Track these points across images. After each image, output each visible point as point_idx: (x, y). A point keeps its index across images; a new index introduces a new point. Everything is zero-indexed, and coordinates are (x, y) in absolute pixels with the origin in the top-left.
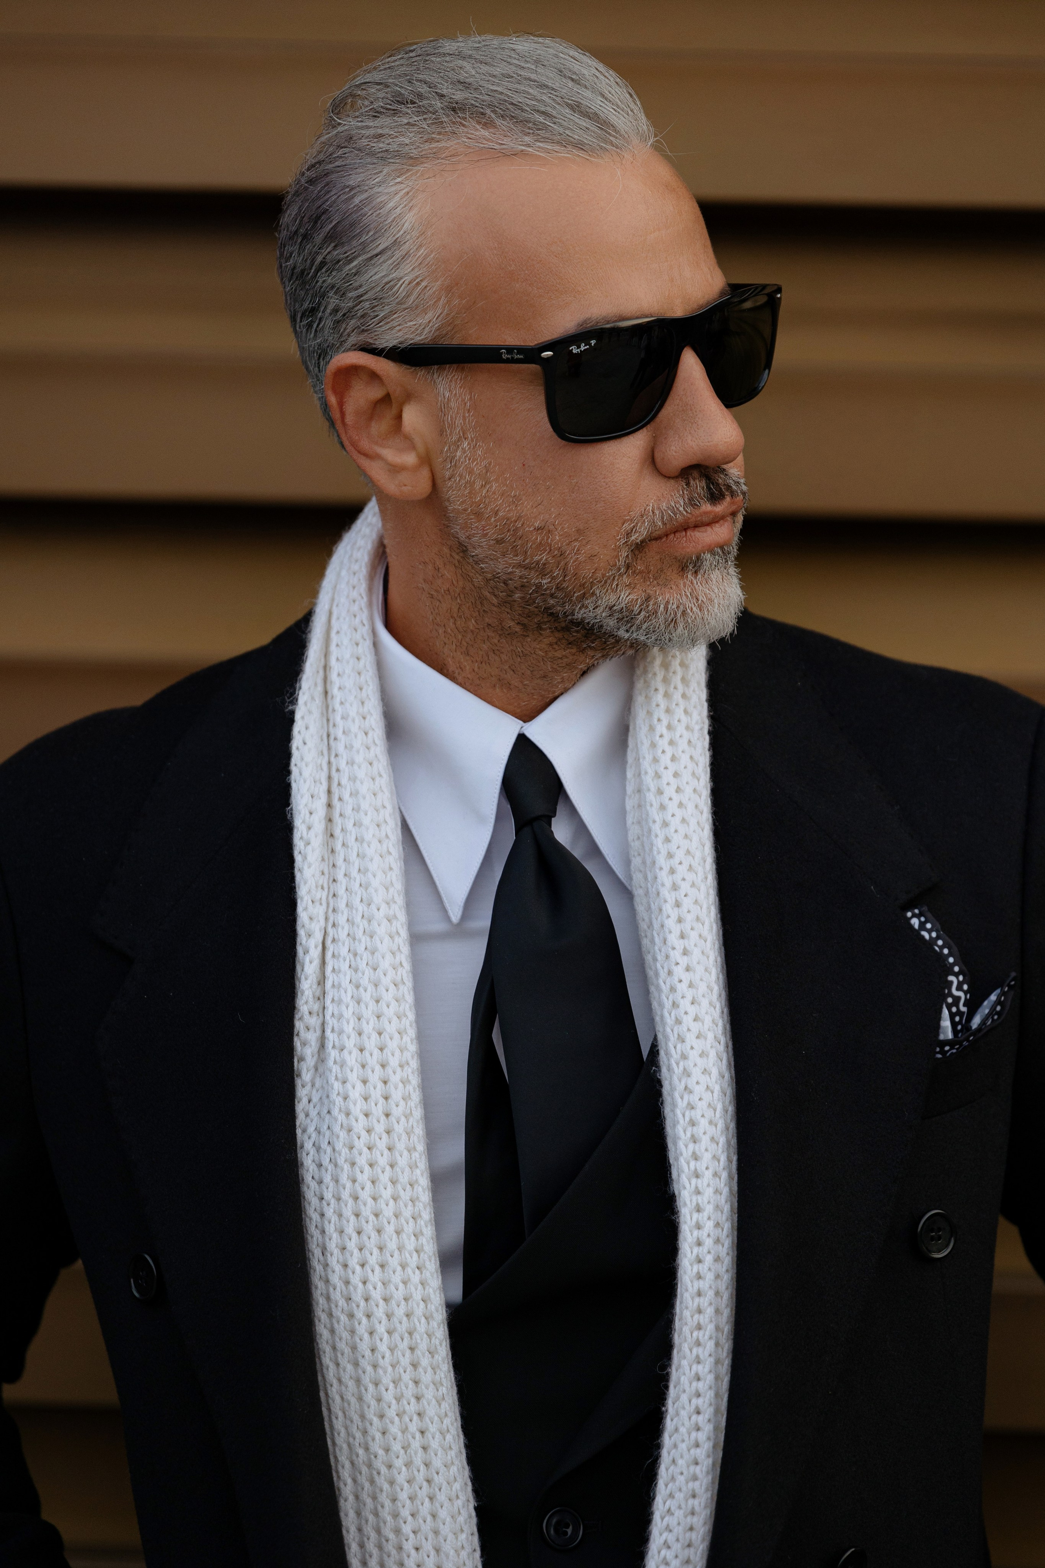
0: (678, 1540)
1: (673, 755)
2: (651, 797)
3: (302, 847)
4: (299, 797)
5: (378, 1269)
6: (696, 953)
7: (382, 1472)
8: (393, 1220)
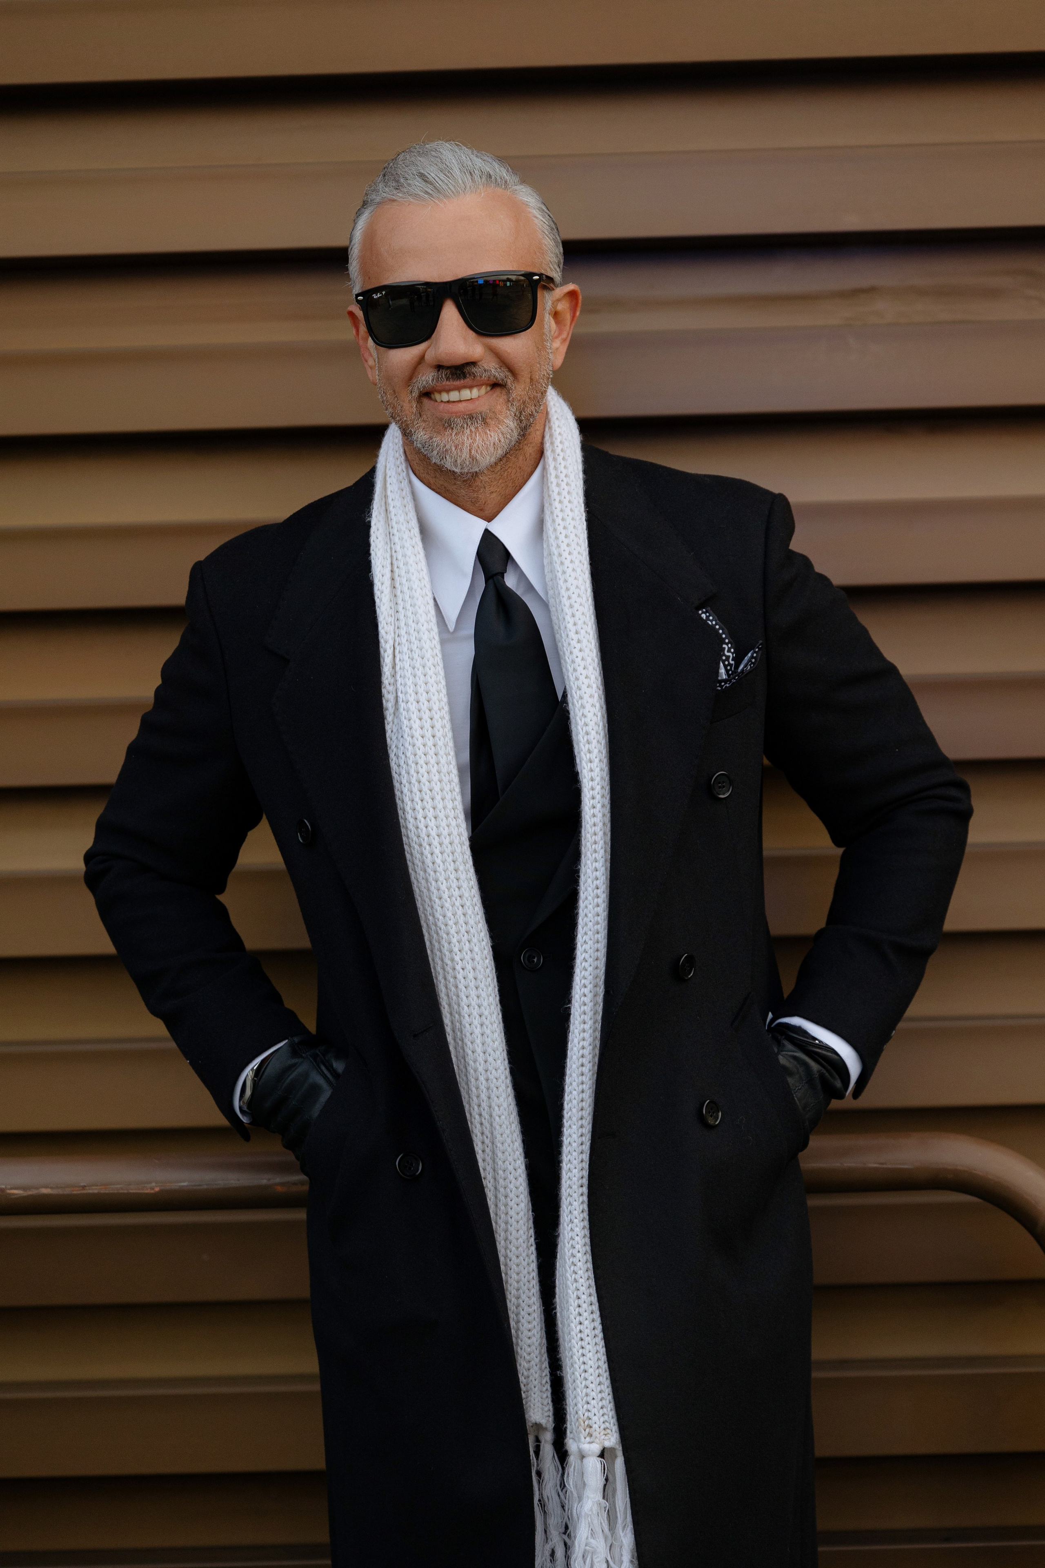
3: (379, 595)
4: (376, 567)
6: (585, 641)
8: (440, 792)
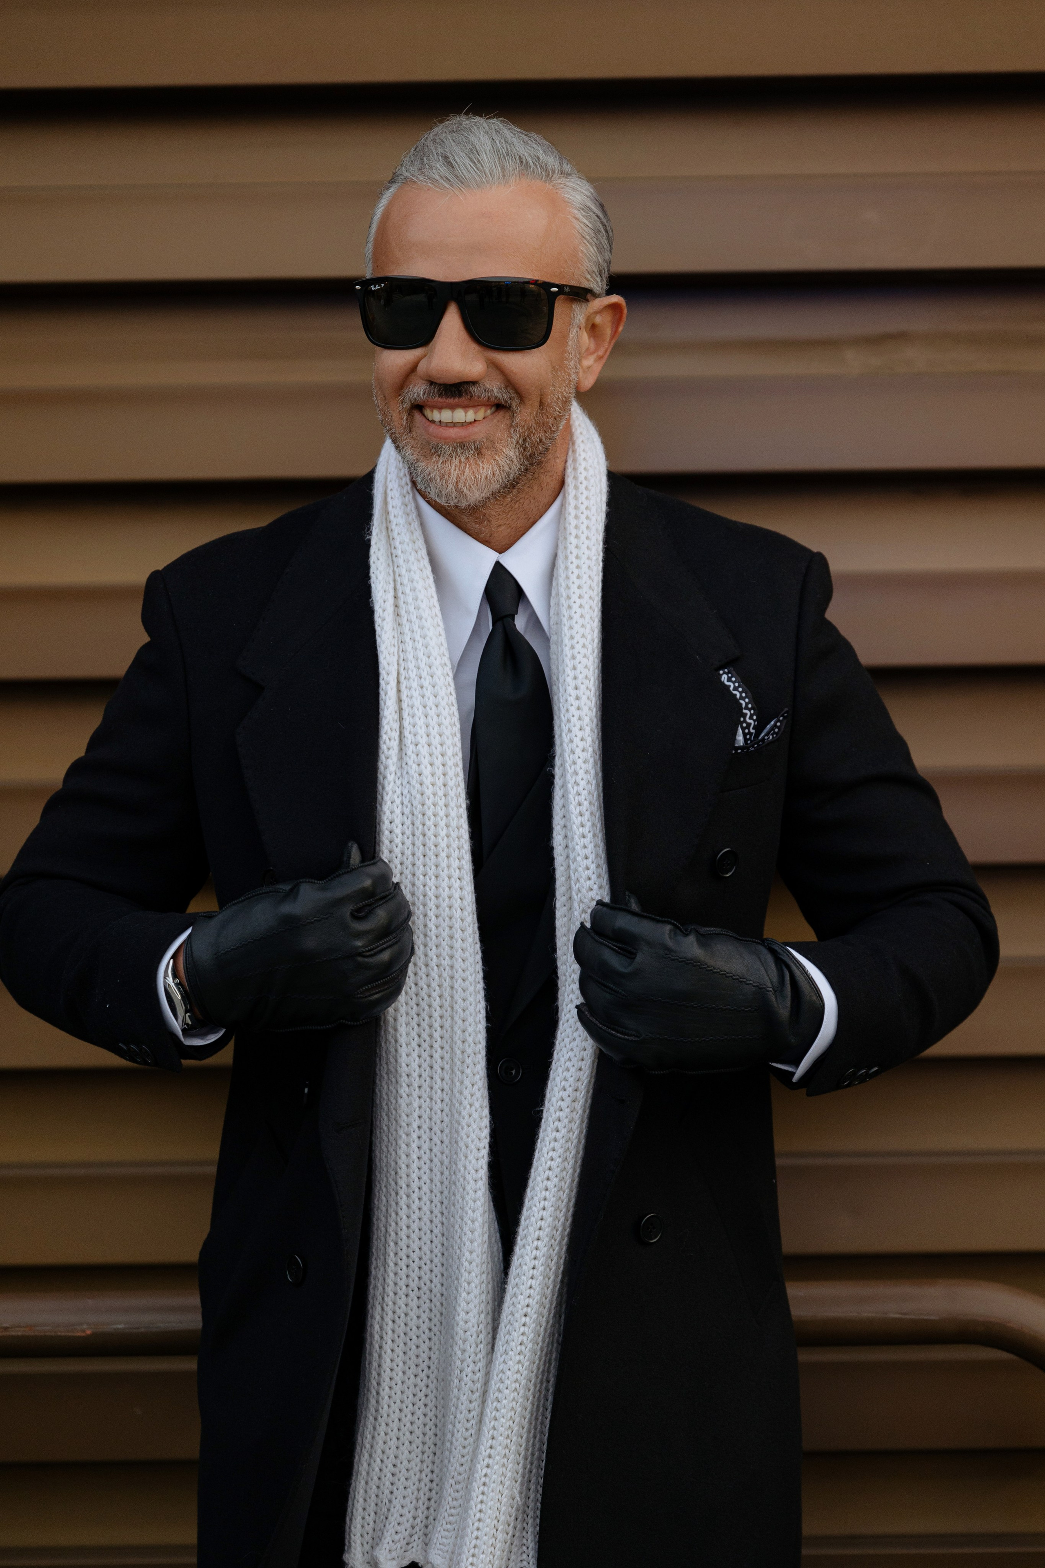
0: (576, 1056)
1: (578, 575)
2: (563, 600)
5: (433, 878)
7: (425, 999)
